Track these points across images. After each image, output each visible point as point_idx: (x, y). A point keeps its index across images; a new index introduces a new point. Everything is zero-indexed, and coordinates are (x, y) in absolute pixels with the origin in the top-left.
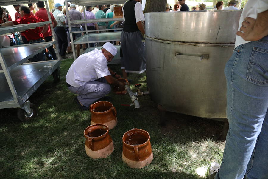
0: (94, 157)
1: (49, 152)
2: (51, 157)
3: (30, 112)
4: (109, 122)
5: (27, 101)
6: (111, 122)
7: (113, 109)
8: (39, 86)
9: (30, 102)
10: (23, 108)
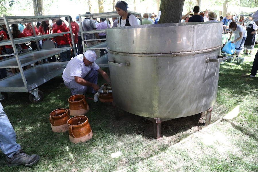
0: (54, 131)
1: (32, 123)
2: (31, 126)
3: (37, 97)
4: (79, 110)
5: (35, 89)
6: (81, 111)
7: (83, 101)
8: (49, 79)
9: (38, 90)
10: (32, 93)
